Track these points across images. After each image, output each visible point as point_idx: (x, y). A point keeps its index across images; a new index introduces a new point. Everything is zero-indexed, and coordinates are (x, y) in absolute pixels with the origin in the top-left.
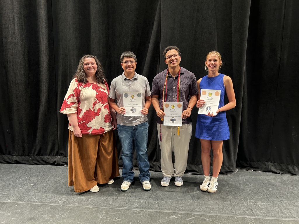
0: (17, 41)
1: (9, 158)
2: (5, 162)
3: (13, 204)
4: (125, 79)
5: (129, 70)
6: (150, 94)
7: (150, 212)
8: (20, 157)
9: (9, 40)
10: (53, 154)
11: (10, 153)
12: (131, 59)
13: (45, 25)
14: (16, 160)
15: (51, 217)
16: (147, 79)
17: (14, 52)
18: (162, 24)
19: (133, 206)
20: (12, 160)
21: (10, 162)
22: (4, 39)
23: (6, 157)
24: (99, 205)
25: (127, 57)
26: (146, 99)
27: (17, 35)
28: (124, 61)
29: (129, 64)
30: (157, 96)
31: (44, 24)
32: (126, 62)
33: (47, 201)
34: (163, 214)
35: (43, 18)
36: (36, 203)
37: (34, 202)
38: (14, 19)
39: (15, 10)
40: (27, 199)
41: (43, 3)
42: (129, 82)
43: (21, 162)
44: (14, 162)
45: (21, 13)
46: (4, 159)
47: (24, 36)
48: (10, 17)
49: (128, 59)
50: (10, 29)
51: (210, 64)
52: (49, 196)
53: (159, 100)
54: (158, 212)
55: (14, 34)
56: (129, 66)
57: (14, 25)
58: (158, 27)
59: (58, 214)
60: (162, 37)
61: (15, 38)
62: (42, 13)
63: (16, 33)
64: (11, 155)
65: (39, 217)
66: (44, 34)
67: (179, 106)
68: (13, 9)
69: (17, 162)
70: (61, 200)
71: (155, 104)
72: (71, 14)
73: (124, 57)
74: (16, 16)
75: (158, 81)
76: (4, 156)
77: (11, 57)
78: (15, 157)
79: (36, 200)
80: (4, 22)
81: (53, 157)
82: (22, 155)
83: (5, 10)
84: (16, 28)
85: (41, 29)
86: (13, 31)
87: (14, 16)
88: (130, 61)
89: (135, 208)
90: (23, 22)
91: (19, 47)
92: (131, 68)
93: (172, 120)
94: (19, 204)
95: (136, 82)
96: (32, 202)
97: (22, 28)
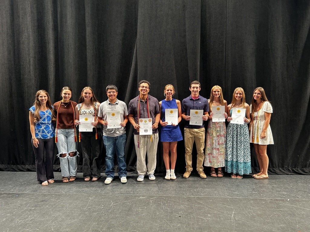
0: (31, 77)
1: (22, 167)
2: (19, 171)
3: (29, 194)
4: (109, 104)
5: (112, 97)
6: (127, 114)
7: (126, 195)
8: (31, 166)
9: (26, 76)
10: (57, 163)
11: (23, 164)
12: (113, 90)
13: (53, 66)
14: (28, 169)
15: (57, 200)
16: (125, 104)
17: (29, 85)
18: (138, 64)
19: (115, 193)
20: (25, 169)
21: (23, 170)
22: (22, 76)
23: (20, 167)
24: (91, 193)
25: (110, 89)
26: (125, 117)
27: (32, 73)
28: (108, 92)
29: (112, 94)
30: (132, 115)
31: (52, 64)
32: (109, 92)
33: (53, 192)
34: (135, 196)
35: (52, 60)
36: (46, 193)
37: (44, 193)
38: (30, 62)
39: (31, 55)
40: (39, 191)
41: (52, 50)
42: (112, 106)
43: (32, 170)
44: (26, 170)
45: (35, 57)
46: (18, 168)
47: (37, 73)
48: (27, 60)
49: (111, 90)
50: (27, 69)
51: (168, 93)
52: (55, 189)
53: (134, 118)
54: (132, 196)
55: (30, 72)
56: (111, 95)
57: (30, 66)
58: (136, 66)
59: (62, 198)
60: (138, 73)
61: (30, 75)
62: (51, 57)
63: (31, 72)
64: (24, 165)
65: (48, 200)
66: (52, 72)
67: (150, 121)
68: (29, 55)
69: (29, 170)
70: (63, 191)
71: (132, 121)
72: (72, 58)
73: (108, 89)
74: (32, 60)
75: (133, 105)
76: (18, 165)
77: (27, 89)
78: (27, 167)
79: (45, 191)
80: (22, 63)
81: (57, 165)
82: (33, 164)
83: (23, 55)
84: (31, 68)
85: (50, 69)
86: (29, 70)
87: (30, 59)
88: (112, 91)
89: (116, 194)
90: (37, 63)
91: (33, 81)
92: (113, 96)
93: (145, 131)
94: (33, 194)
95: (117, 106)
96: (42, 192)
97: (36, 68)
